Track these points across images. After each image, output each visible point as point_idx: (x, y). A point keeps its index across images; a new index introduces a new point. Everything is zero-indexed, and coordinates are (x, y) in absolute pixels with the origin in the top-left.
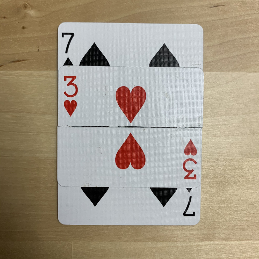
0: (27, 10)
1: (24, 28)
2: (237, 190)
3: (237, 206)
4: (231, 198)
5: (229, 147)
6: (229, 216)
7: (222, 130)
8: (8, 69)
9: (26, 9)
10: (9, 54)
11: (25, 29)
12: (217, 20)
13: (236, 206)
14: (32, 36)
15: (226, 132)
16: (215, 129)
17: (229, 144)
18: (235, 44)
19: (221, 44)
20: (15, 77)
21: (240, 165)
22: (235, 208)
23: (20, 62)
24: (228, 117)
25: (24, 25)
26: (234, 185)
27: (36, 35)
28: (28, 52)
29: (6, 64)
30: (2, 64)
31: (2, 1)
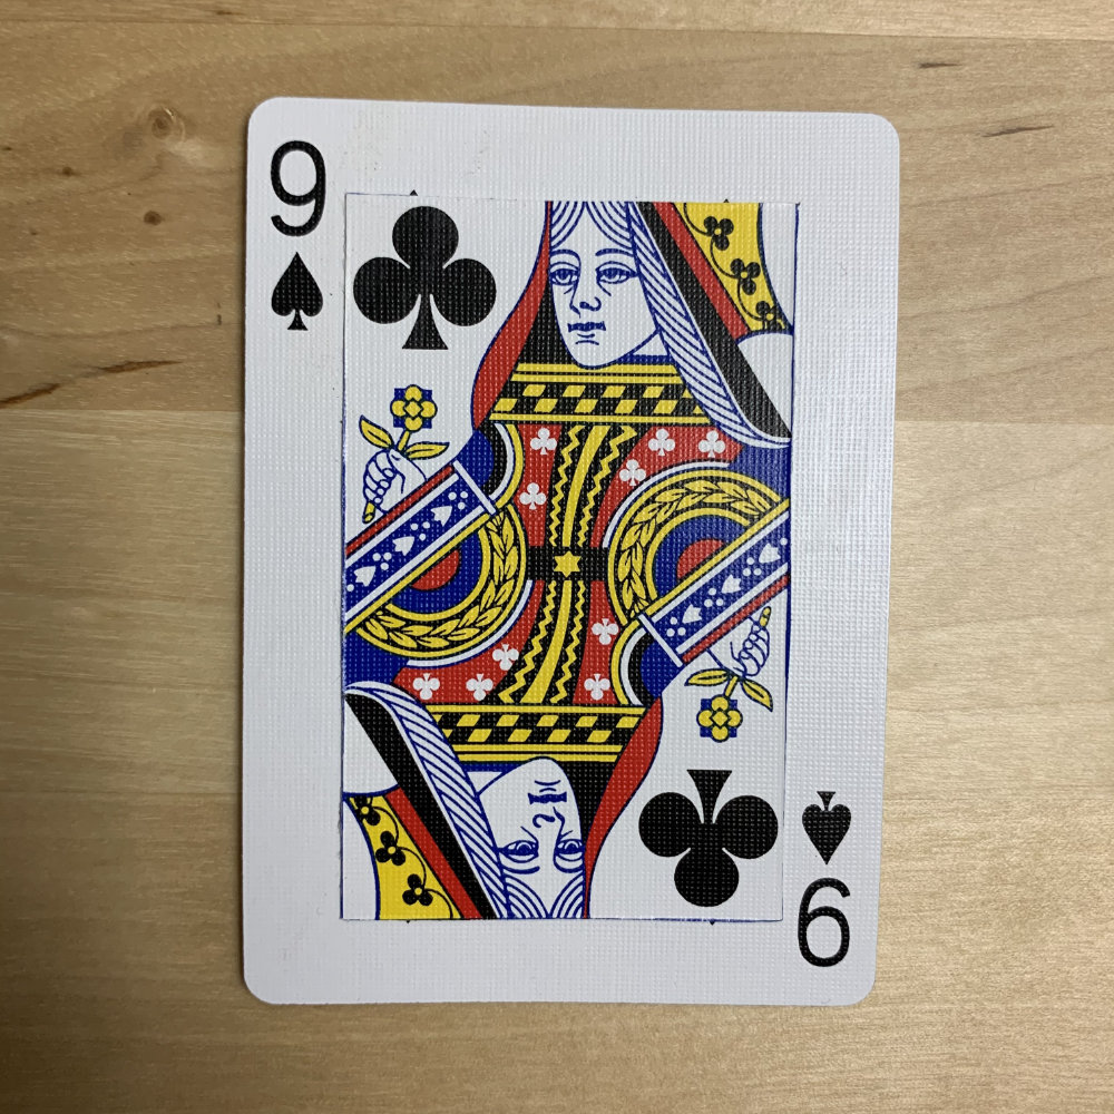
0: (167, 140)
1: (152, 218)
2: (1089, 939)
3: (1092, 1007)
4: (1063, 975)
5: (1058, 752)
6: (1054, 1052)
7: (1031, 676)
8: (83, 404)
9: (165, 134)
10: (89, 336)
11: (161, 226)
12: (1017, 191)
13: (1086, 1010)
14: (190, 254)
15: (1046, 689)
16: (1002, 672)
17: (1061, 740)
18: (1093, 297)
19: (1031, 298)
20: (112, 438)
21: (1103, 832)
22: (1078, 1016)
23: (133, 373)
24: (1055, 620)
25: (156, 208)
26: (1077, 919)
27: (207, 253)
28: (174, 328)
29: (71, 381)
30: (58, 381)
31: (57, 98)
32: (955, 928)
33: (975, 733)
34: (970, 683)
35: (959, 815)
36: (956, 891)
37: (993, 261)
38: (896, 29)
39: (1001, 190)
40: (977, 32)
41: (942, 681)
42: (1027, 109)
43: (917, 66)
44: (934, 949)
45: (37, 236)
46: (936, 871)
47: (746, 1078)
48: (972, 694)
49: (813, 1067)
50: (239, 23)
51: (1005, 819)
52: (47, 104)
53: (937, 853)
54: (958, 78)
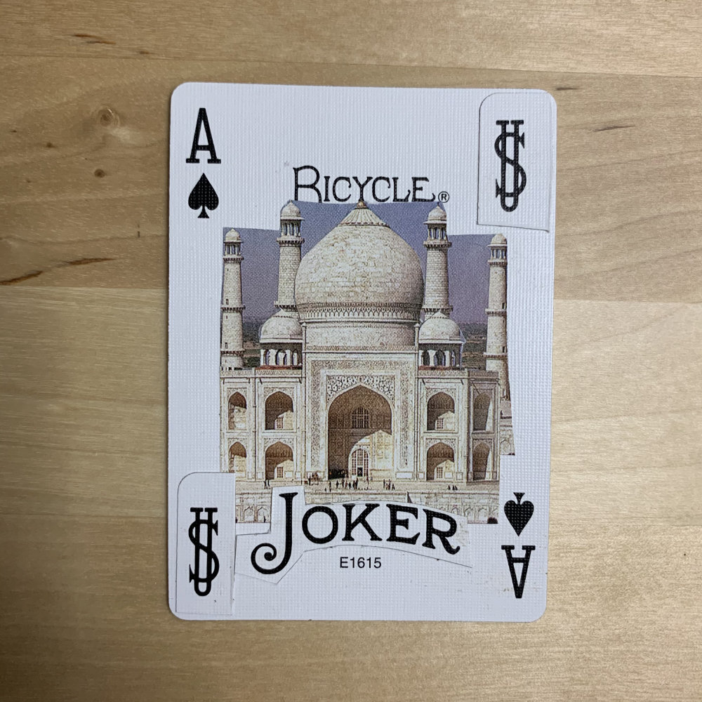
0: (109, 127)
1: (100, 174)
2: (654, 609)
3: (655, 650)
4: (638, 631)
5: (636, 497)
6: (632, 677)
7: (620, 452)
8: (57, 283)
9: (107, 124)
10: (61, 243)
11: (105, 178)
12: (614, 163)
13: (652, 652)
14: (121, 195)
15: (629, 459)
16: (603, 449)
17: (637, 490)
18: (658, 227)
19: (621, 227)
20: (74, 303)
21: (662, 545)
22: (647, 655)
23: (87, 265)
24: (634, 418)
25: (102, 167)
26: (647, 597)
27: (131, 195)
28: (112, 239)
29: (49, 270)
30: (41, 270)
31: (44, 102)
32: (574, 602)
33: (586, 485)
34: (583, 455)
35: (577, 534)
36: (574, 579)
37: (599, 205)
38: (542, 67)
39: (604, 163)
40: (589, 69)
41: (567, 454)
42: (619, 116)
43: (554, 89)
44: (561, 614)
45: (31, 183)
46: (562, 568)
47: (448, 691)
48: (584, 461)
49: (488, 685)
50: (153, 59)
51: (604, 537)
52: (38, 105)
53: (563, 557)
54: (579, 96)
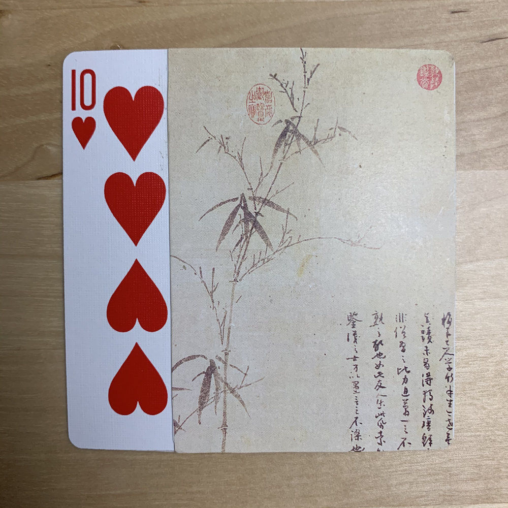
12: (497, 67)
16: (498, 282)
19: (504, 114)
32: (481, 398)
34: (484, 287)
35: (481, 347)
37: (487, 98)
39: (489, 67)
41: (471, 287)
42: (500, 30)
43: (450, 12)
44: (472, 407)
46: (471, 372)
47: (389, 469)
48: (485, 292)
49: (419, 463)
50: (149, 6)
51: (501, 348)
52: (65, 45)
53: (471, 364)
54: (469, 17)
